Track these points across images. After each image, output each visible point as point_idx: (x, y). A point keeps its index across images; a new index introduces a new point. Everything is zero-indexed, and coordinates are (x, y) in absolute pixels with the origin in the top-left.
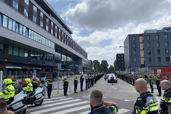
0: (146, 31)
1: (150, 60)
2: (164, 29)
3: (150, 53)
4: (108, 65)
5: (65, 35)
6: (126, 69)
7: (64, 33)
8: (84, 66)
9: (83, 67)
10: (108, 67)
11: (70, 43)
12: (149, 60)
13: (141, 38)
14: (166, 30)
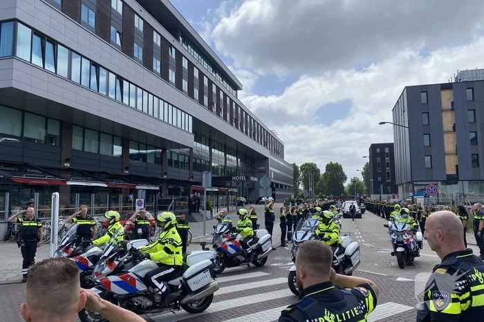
0: (462, 74)
1: (476, 162)
3: (474, 141)
4: (346, 178)
5: (222, 94)
6: (400, 189)
8: (274, 181)
9: (272, 183)
10: (346, 184)
11: (235, 117)
12: (473, 161)
13: (446, 98)
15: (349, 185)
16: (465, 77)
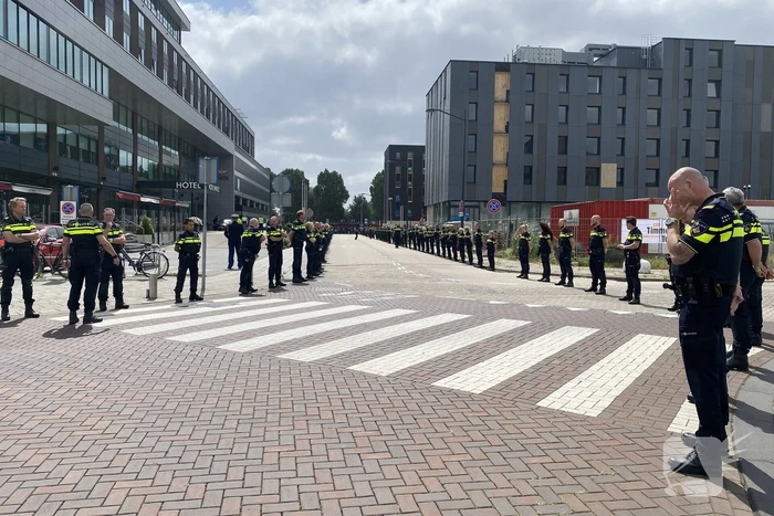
0: (521, 50)
1: (528, 177)
2: (591, 49)
3: (529, 147)
4: (347, 197)
5: (154, 32)
6: (430, 212)
7: (148, 23)
8: (240, 194)
9: (237, 198)
10: (347, 206)
11: (176, 78)
12: (525, 175)
13: (501, 83)
14: (595, 56)
15: (351, 207)
16: (526, 57)
